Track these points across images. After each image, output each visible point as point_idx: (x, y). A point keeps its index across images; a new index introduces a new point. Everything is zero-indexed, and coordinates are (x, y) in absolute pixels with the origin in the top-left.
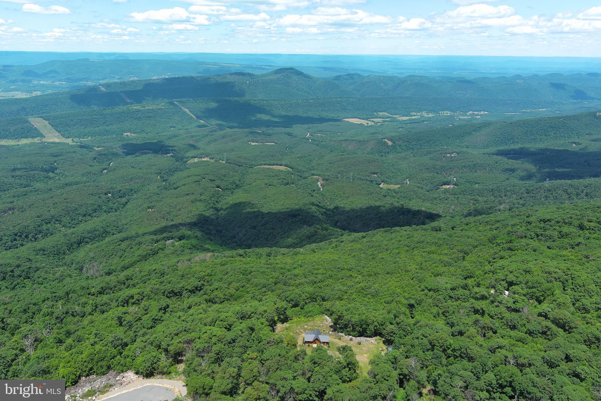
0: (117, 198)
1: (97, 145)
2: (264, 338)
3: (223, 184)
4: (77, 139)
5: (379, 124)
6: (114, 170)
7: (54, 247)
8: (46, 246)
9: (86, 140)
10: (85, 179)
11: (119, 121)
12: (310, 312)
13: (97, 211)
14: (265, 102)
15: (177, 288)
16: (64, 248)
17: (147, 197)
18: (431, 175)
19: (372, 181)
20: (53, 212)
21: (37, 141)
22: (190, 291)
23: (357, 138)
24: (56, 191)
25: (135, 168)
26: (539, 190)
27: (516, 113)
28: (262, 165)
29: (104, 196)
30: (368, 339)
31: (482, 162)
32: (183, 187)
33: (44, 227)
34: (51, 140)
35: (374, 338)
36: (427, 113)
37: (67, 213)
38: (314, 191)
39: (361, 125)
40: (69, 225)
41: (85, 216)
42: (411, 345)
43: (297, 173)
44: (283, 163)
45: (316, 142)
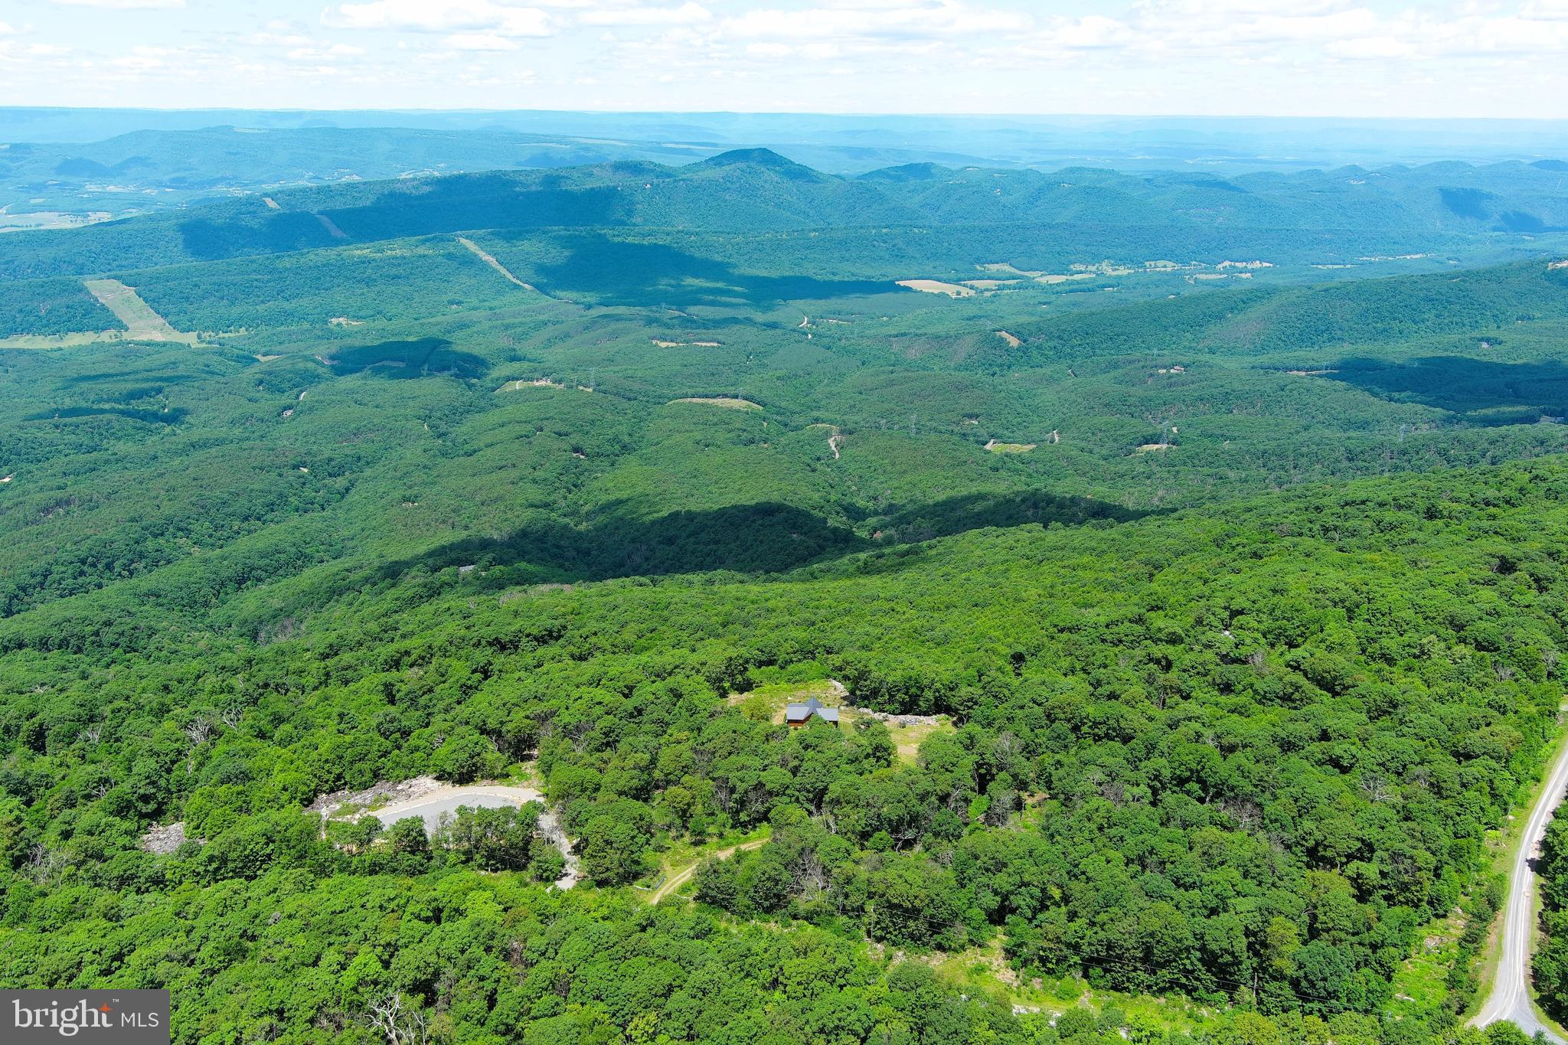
0: (324, 479)
1: (264, 350)
2: (701, 706)
3: (588, 444)
4: (210, 333)
5: (988, 294)
6: (311, 409)
7: (181, 589)
8: (161, 586)
9: (236, 337)
10: (237, 431)
11: (317, 288)
12: (800, 673)
13: (275, 508)
14: (693, 238)
15: (506, 633)
16: (206, 590)
17: (398, 474)
18: (1114, 419)
19: (964, 435)
20: (168, 509)
21: (107, 340)
22: (536, 639)
23: (930, 330)
24: (167, 460)
25: (365, 405)
26: (1380, 451)
27: (1344, 265)
28: (686, 396)
29: (291, 472)
30: (922, 718)
31: (1247, 387)
32: (489, 451)
33: (150, 544)
34: (145, 338)
35: (934, 716)
36: (1112, 265)
37: (203, 511)
38: (819, 459)
39: (942, 296)
40: (210, 541)
41: (246, 519)
42: (1008, 719)
43: (775, 416)
44: (741, 390)
45: (826, 341)
